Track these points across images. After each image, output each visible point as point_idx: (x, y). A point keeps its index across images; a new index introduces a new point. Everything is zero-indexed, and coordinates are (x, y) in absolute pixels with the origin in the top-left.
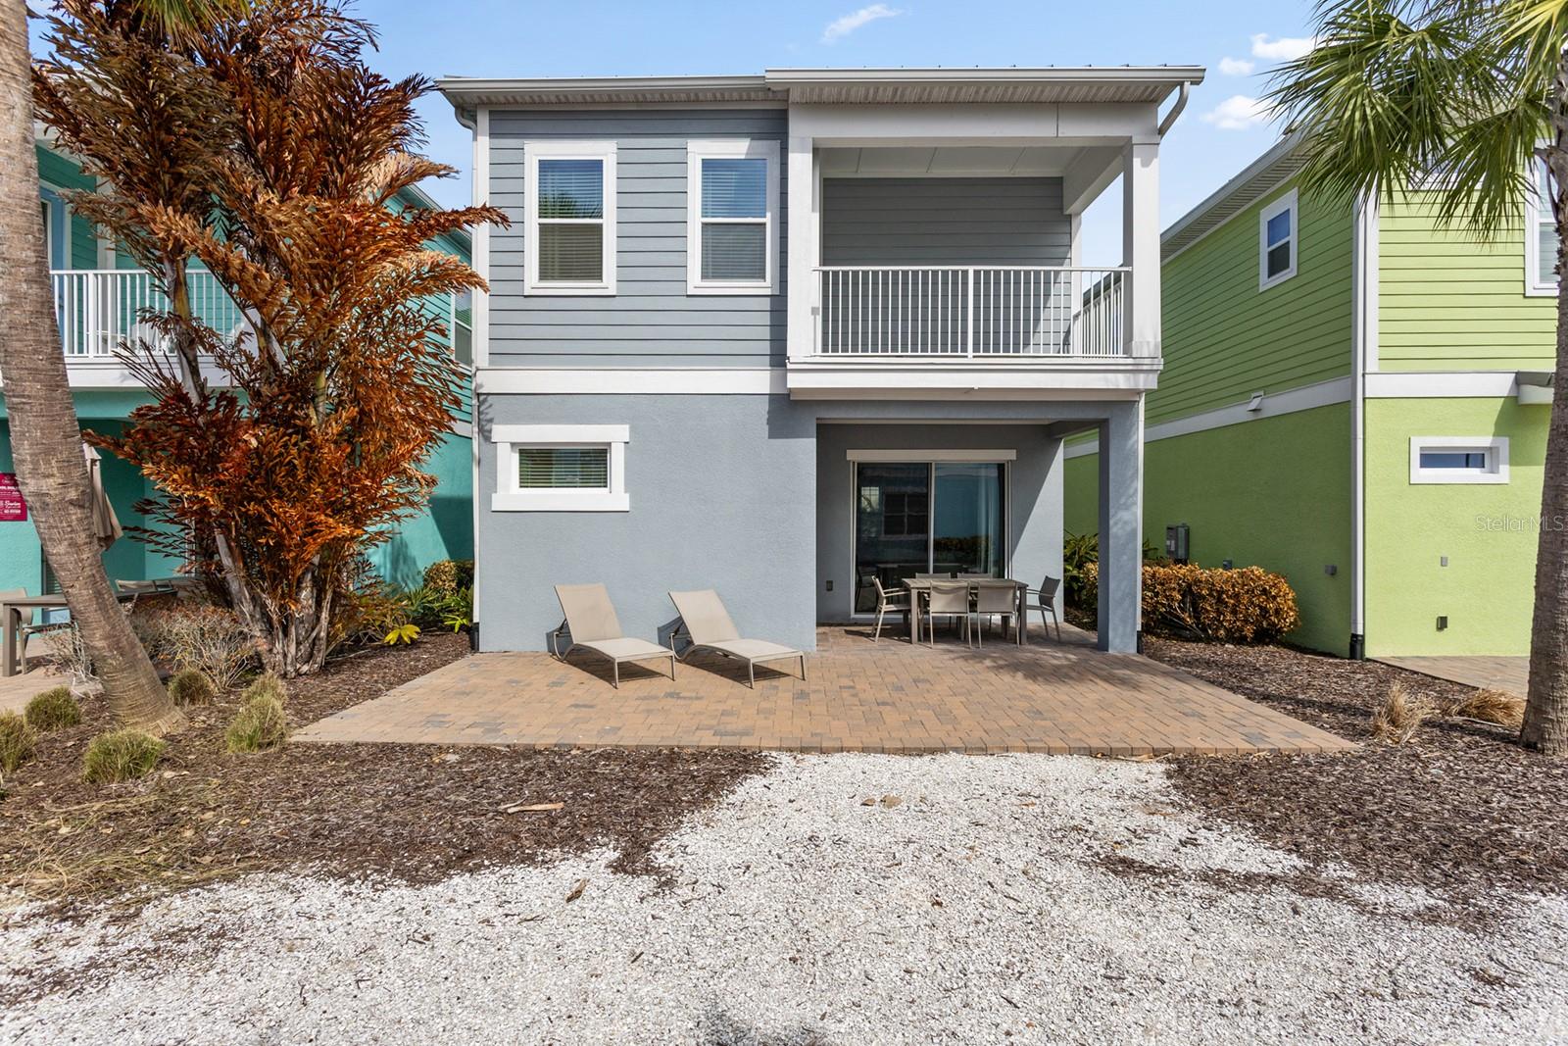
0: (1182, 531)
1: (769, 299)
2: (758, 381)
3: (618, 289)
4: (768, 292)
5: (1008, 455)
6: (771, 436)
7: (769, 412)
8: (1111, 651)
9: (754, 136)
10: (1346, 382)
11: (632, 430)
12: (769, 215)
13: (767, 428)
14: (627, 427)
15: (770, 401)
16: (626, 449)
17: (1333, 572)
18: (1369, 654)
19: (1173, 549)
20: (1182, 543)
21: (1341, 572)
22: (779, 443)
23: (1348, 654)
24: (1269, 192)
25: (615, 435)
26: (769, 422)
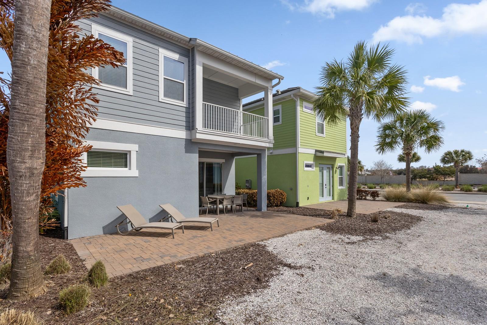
0: (250, 181)
1: (185, 108)
2: (182, 134)
3: (133, 93)
4: (185, 106)
5: (223, 161)
6: (186, 153)
7: (185, 145)
8: (262, 211)
9: (181, 54)
10: (294, 149)
11: (139, 147)
12: (185, 81)
13: (184, 149)
14: (137, 145)
15: (186, 141)
16: (137, 154)
17: (291, 189)
18: (300, 206)
19: (248, 186)
20: (250, 184)
21: (294, 189)
22: (188, 154)
23: (296, 206)
24: (278, 102)
25: (133, 148)
26: (185, 148)
